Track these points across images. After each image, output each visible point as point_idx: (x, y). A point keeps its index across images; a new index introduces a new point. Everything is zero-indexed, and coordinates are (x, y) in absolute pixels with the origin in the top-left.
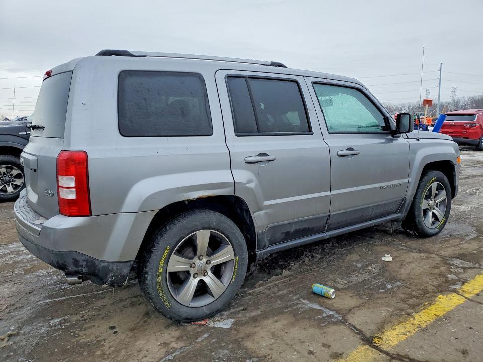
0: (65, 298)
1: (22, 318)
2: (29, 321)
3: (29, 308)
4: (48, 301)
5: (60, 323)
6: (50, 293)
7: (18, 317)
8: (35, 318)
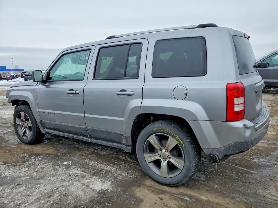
0: (242, 168)
1: (269, 169)
2: (266, 166)
3: (263, 173)
4: (251, 171)
5: (254, 159)
6: (247, 175)
7: (271, 171)
8: (263, 166)
